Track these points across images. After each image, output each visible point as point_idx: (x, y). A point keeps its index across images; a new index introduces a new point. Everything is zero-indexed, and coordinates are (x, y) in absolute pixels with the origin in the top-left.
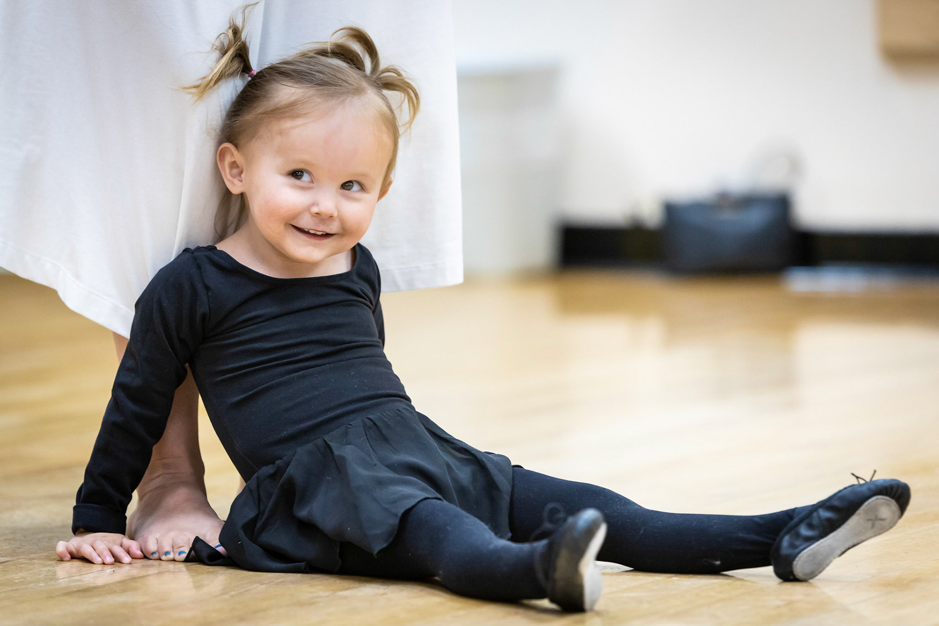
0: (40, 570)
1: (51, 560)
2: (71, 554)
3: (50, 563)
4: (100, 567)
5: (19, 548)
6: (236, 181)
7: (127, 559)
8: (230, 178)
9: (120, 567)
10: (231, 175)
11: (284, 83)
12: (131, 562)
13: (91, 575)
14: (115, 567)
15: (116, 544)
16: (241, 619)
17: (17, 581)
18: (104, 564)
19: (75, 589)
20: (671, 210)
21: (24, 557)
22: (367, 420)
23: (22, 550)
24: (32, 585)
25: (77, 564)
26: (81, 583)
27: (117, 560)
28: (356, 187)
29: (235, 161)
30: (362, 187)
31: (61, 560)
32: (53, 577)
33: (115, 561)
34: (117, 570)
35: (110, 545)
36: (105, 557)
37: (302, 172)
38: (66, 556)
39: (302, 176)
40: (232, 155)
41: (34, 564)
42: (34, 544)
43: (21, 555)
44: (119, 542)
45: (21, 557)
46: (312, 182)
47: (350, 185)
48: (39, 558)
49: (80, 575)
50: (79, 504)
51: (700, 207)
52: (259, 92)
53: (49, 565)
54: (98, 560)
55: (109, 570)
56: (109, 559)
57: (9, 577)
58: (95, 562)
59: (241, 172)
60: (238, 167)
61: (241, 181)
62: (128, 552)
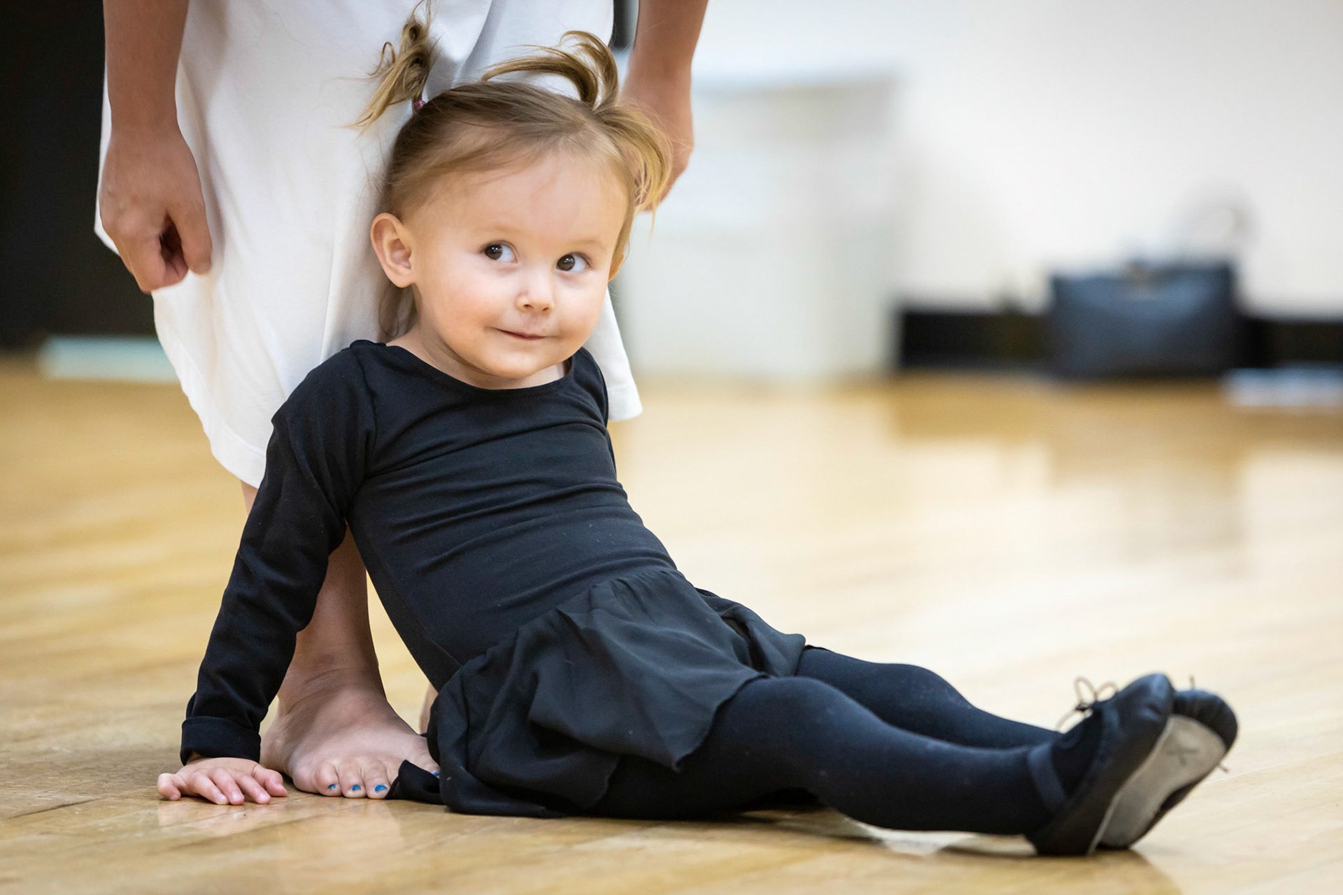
0: (137, 814)
1: (153, 799)
2: (180, 789)
3: (152, 802)
4: (223, 810)
5: (106, 782)
6: (401, 269)
7: (263, 797)
8: (391, 264)
9: (253, 809)
10: (393, 260)
11: (466, 121)
12: (270, 801)
13: (212, 821)
14: (245, 809)
15: (246, 775)
16: (434, 885)
17: (103, 830)
18: (230, 804)
19: (189, 842)
20: (1061, 287)
21: (114, 794)
22: (620, 583)
23: (111, 784)
24: (125, 836)
25: (189, 804)
26: (196, 833)
27: (249, 799)
28: (579, 265)
29: (398, 240)
30: (588, 263)
31: (166, 798)
32: (155, 825)
33: (246, 800)
34: (249, 812)
35: (238, 775)
36: (231, 794)
37: (499, 246)
38: (172, 793)
39: (500, 253)
40: (394, 231)
41: (128, 805)
42: (128, 775)
43: (109, 792)
44: (249, 770)
45: (109, 794)
46: (516, 260)
47: (569, 263)
48: (135, 797)
49: (195, 821)
50: (190, 718)
51: (1103, 282)
52: (430, 136)
53: (150, 807)
54: (222, 799)
55: (236, 813)
56: (237, 797)
57: (91, 823)
58: (217, 802)
59: (409, 255)
60: (402, 247)
61: (409, 268)
62: (265, 786)
